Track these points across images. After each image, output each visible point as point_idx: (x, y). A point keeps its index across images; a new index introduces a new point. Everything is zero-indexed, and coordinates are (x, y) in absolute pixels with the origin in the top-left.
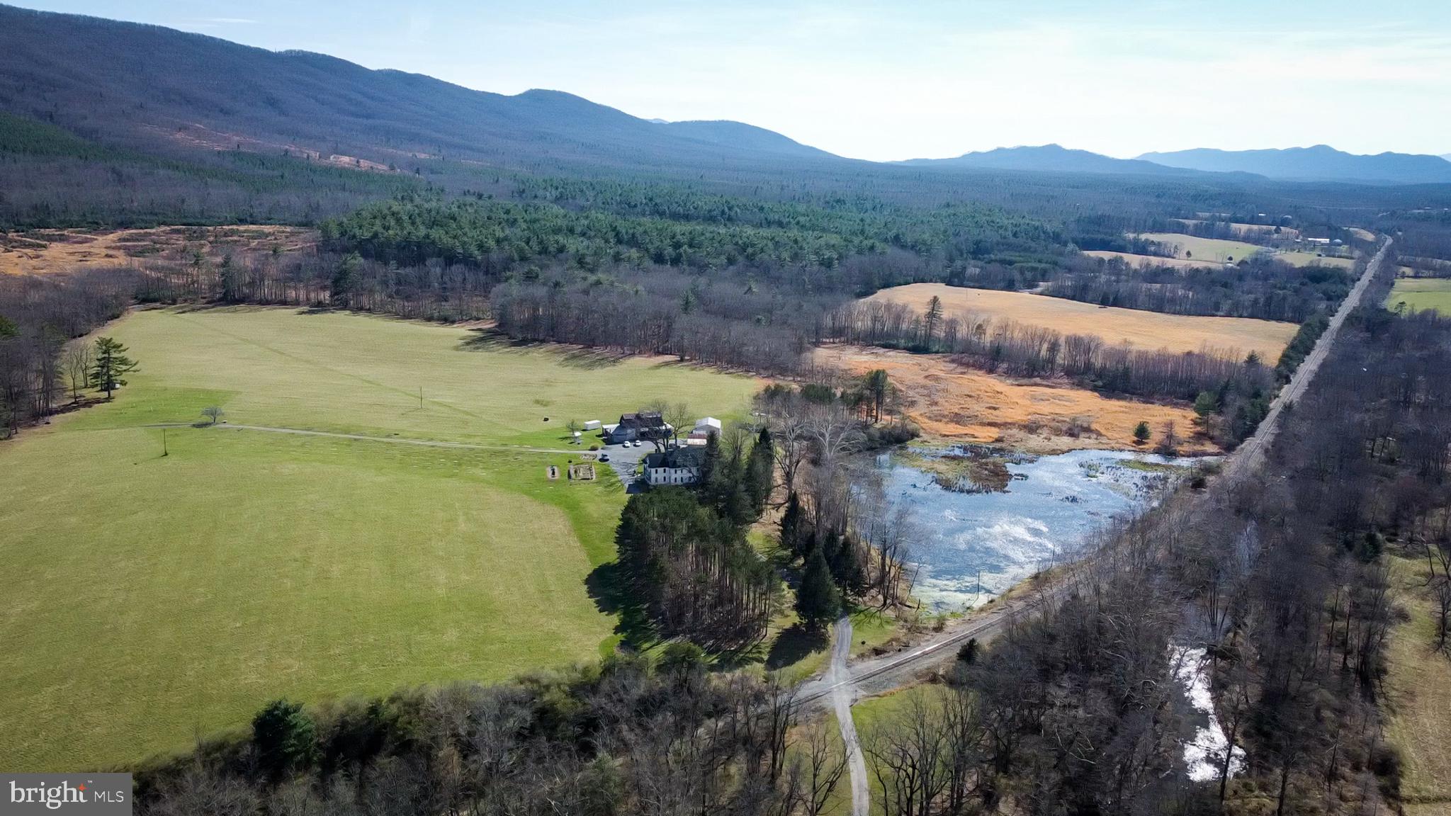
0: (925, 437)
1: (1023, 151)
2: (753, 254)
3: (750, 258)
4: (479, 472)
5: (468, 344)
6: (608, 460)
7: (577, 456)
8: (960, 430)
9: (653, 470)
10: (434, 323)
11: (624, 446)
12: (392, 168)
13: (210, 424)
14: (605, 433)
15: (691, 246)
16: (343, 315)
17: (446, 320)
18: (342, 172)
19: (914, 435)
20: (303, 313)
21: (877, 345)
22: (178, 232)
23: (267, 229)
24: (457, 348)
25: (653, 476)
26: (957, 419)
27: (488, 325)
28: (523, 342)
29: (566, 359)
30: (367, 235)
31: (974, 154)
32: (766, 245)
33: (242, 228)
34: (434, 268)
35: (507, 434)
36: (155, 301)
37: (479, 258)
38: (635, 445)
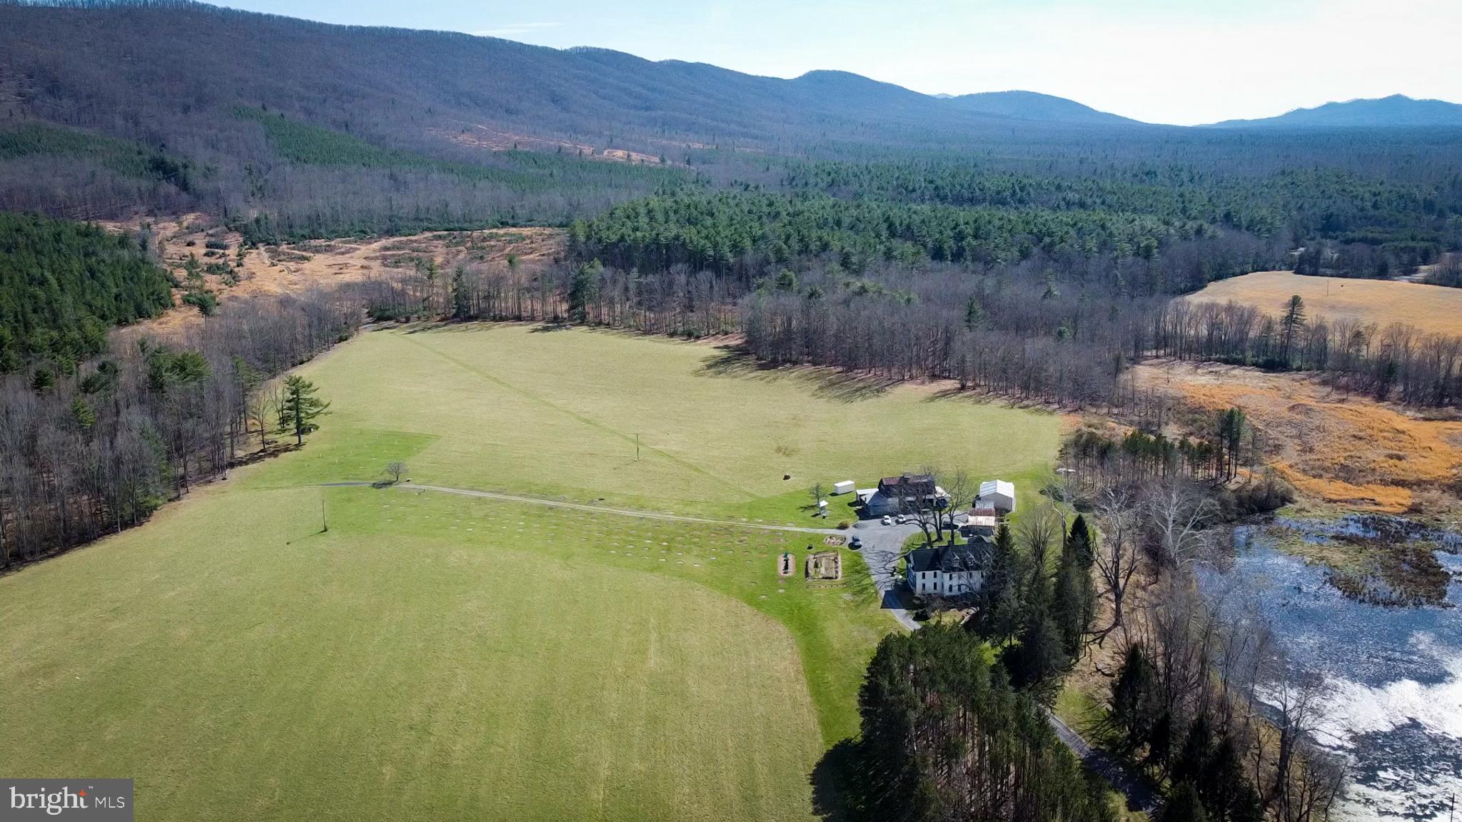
0: (1302, 502)
1: (1359, 105)
2: (1052, 244)
3: (1048, 249)
4: (694, 563)
5: (709, 367)
6: (860, 546)
7: (820, 538)
8: (1354, 492)
9: (919, 574)
10: (677, 340)
11: (884, 523)
12: (663, 161)
13: (390, 483)
14: (859, 501)
15: (976, 237)
16: (579, 335)
17: (690, 335)
18: (612, 167)
19: (1285, 499)
20: (536, 330)
21: (1217, 360)
22: (440, 237)
23: (526, 231)
24: (697, 373)
25: (919, 581)
26: (1347, 473)
27: (734, 341)
28: (772, 365)
29: (821, 388)
30: (614, 238)
31: (1300, 111)
32: (1067, 233)
33: (501, 232)
34: (679, 275)
35: (736, 499)
36: (389, 319)
37: (731, 260)
38: (897, 522)
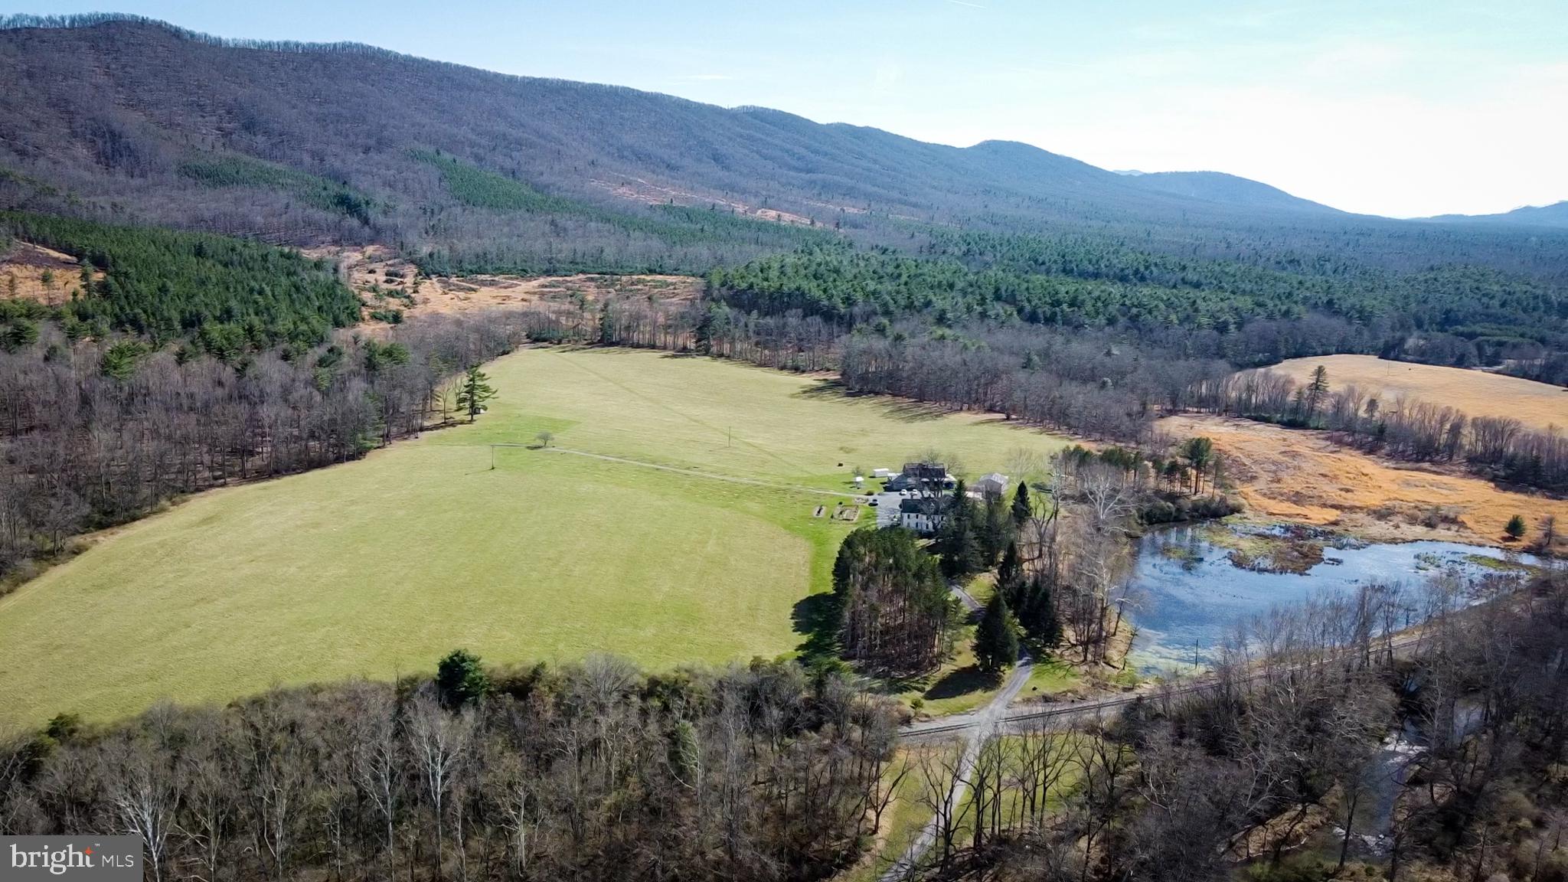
0: (1249, 513)
2: (1138, 316)
3: (1134, 319)
4: (754, 506)
5: (805, 392)
6: (877, 505)
7: (850, 499)
8: (1295, 509)
9: (907, 515)
10: (785, 372)
11: (897, 492)
12: (813, 223)
13: (539, 447)
14: (888, 480)
15: (1071, 305)
16: (702, 362)
17: (797, 369)
18: (762, 226)
19: (1235, 510)
20: (667, 357)
21: (1248, 418)
22: (592, 280)
23: (670, 279)
24: (793, 396)
26: (1298, 498)
27: (833, 377)
28: (859, 394)
29: (892, 411)
30: (744, 285)
32: (1156, 306)
33: (648, 278)
34: (793, 319)
35: (798, 474)
36: (544, 340)
37: (843, 311)
38: (912, 494)
